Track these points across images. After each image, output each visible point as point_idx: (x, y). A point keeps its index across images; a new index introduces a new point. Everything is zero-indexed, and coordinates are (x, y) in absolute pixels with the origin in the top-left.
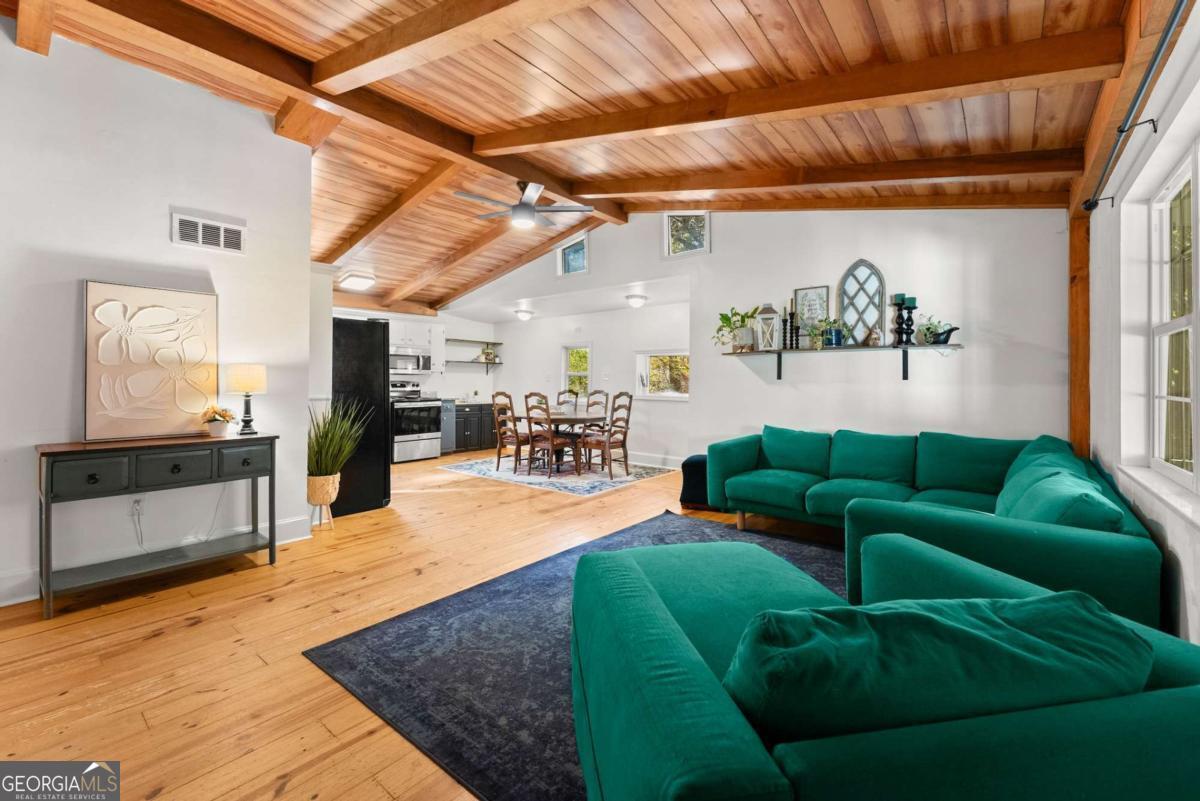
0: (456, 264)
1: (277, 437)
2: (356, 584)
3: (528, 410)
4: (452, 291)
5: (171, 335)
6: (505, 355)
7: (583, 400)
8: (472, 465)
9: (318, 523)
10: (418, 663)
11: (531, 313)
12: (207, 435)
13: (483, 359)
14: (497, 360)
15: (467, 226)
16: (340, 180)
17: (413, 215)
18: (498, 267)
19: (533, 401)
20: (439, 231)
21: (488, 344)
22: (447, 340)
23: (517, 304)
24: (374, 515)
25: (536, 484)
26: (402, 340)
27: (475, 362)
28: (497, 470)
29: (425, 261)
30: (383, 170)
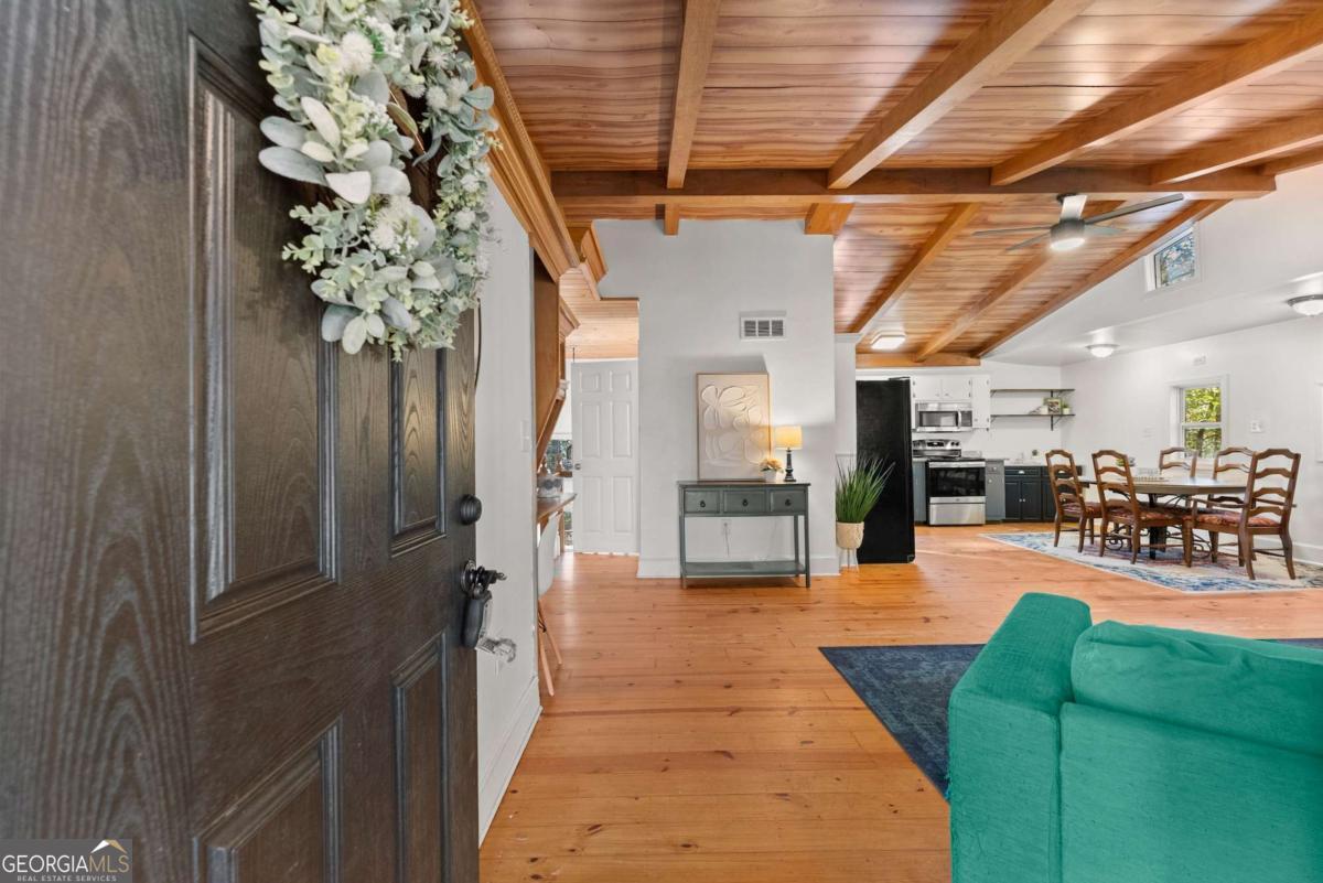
0: (992, 305)
1: (809, 485)
2: (870, 616)
3: (1098, 472)
4: (997, 335)
5: (741, 407)
6: (1077, 404)
7: (1207, 462)
8: (1023, 537)
9: (846, 565)
10: (905, 682)
11: (1113, 346)
12: (764, 481)
13: (1045, 411)
14: (1066, 411)
15: (999, 260)
16: (863, 253)
17: (936, 265)
18: (1054, 296)
19: (1104, 461)
20: (969, 274)
21: (1052, 391)
22: (993, 392)
23: (1090, 338)
24: (898, 568)
25: (1108, 567)
26: (938, 395)
27: (1034, 415)
28: (1056, 545)
29: (958, 307)
30: (900, 232)
